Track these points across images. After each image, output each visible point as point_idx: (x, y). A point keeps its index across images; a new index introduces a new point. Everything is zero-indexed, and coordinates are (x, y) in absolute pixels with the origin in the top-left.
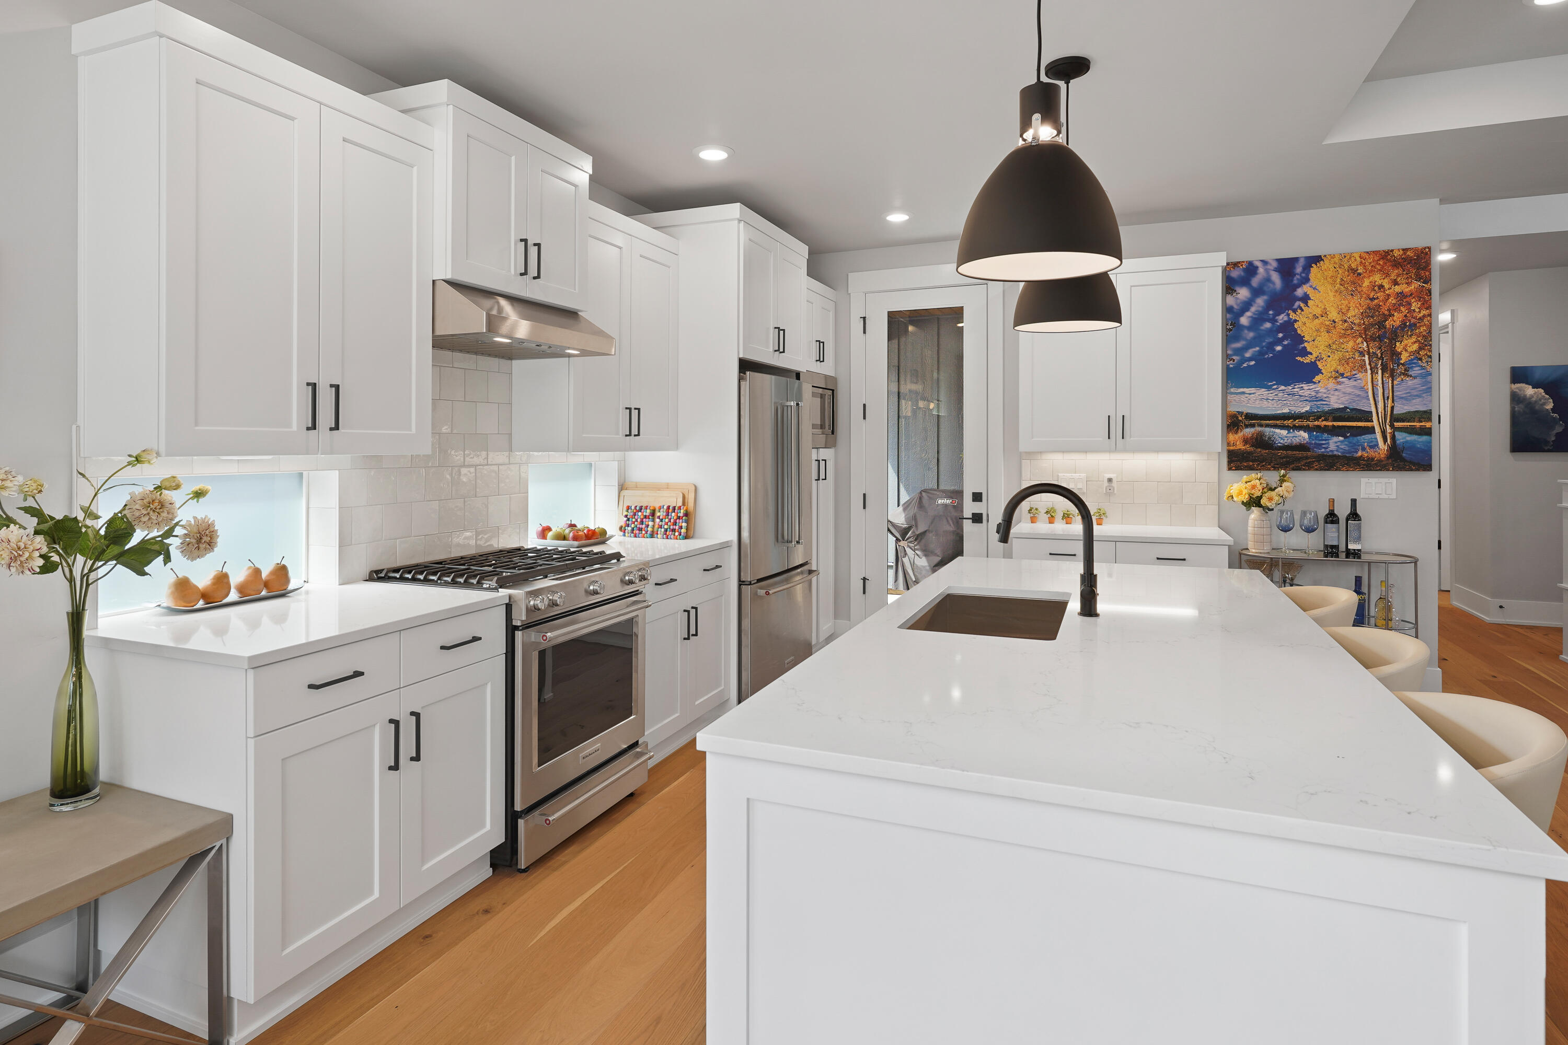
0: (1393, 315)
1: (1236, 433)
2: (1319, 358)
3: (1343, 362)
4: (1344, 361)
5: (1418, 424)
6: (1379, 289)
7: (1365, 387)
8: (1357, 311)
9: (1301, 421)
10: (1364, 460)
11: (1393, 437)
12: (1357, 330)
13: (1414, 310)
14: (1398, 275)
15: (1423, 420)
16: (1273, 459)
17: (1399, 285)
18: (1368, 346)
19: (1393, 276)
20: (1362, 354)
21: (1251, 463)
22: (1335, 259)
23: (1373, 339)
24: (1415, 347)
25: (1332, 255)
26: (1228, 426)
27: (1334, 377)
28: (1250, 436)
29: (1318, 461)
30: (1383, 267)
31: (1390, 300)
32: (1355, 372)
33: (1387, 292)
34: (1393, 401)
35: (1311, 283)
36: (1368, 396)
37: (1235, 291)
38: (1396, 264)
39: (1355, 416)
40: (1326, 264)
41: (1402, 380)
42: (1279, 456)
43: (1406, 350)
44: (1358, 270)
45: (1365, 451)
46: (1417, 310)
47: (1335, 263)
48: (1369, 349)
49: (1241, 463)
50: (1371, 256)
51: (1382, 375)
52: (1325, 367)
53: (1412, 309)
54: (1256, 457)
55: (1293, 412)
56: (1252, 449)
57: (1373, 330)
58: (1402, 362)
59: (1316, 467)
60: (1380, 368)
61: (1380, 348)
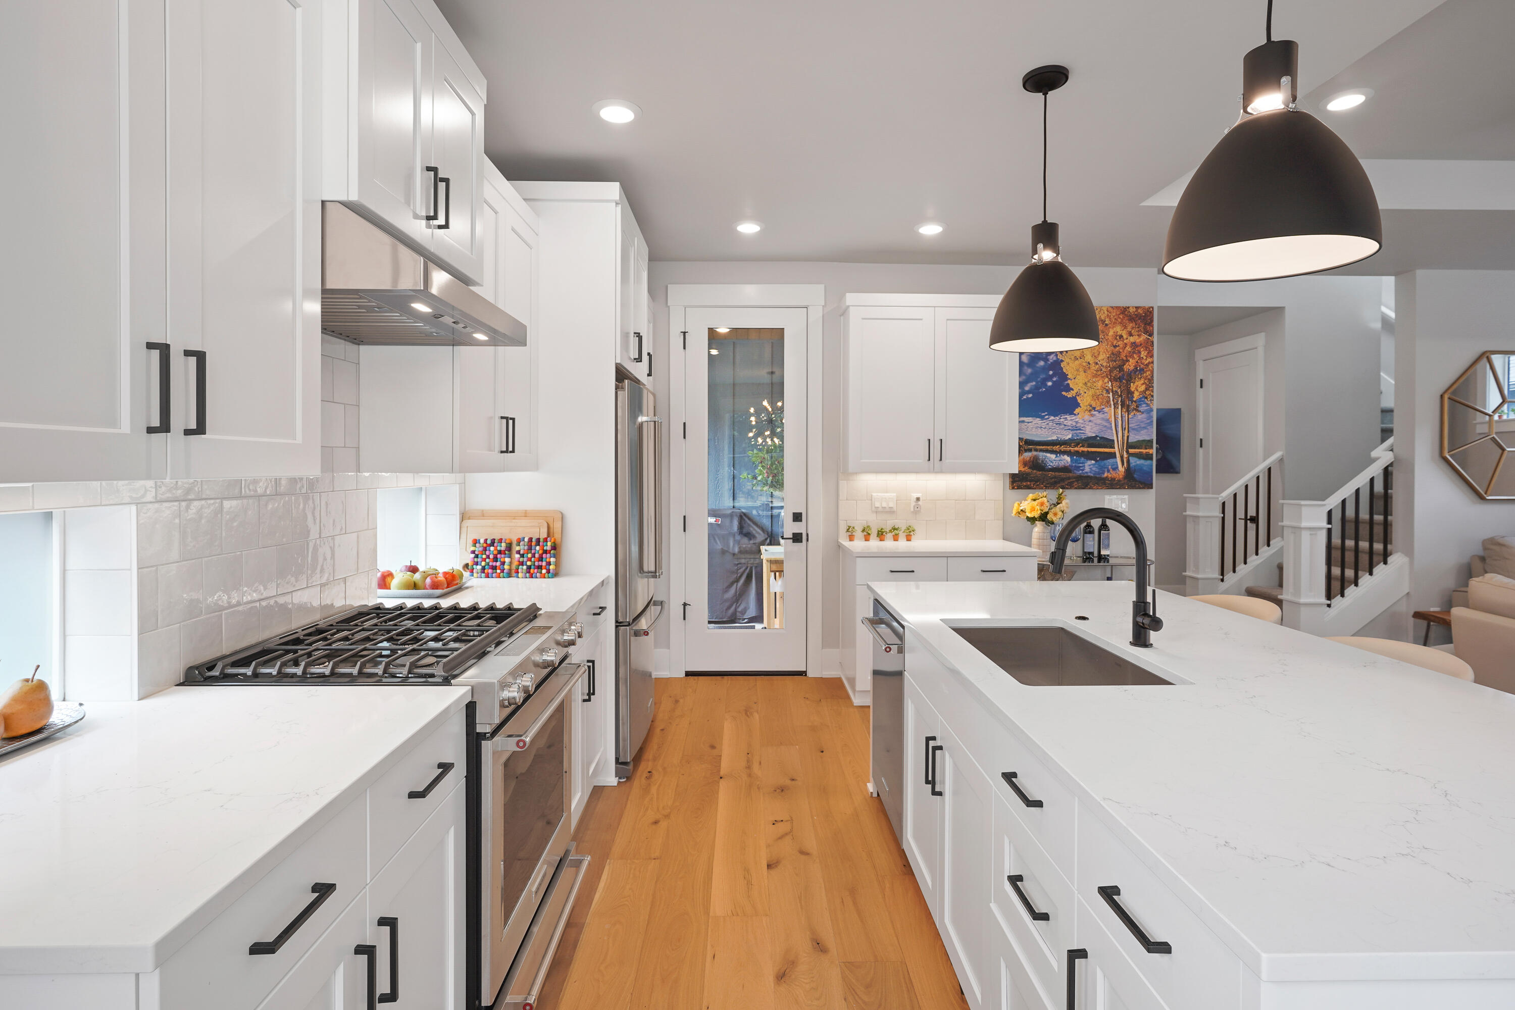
0: (1129, 360)
1: (1023, 457)
2: (1078, 394)
4: (1096, 397)
5: (1145, 451)
6: (1120, 338)
7: (1110, 419)
8: (1105, 355)
9: (1066, 447)
10: (1108, 480)
11: (1128, 461)
12: (1105, 372)
13: (1142, 357)
14: (1132, 328)
15: (1147, 447)
16: (1045, 480)
17: (1133, 336)
18: (1112, 386)
19: (1129, 329)
20: (1108, 392)
21: (1029, 483)
23: (1115, 379)
24: (1143, 388)
27: (1088, 410)
28: (1028, 459)
29: (1077, 481)
30: (1122, 320)
31: (1127, 348)
32: (1103, 407)
33: (1125, 342)
34: (1128, 432)
36: (1112, 427)
38: (1132, 319)
39: (1103, 443)
41: (1134, 414)
42: (1050, 476)
43: (1137, 390)
44: (1105, 321)
46: (1145, 358)
48: (1112, 388)
49: (1021, 483)
50: (1115, 311)
51: (1122, 409)
52: (1083, 402)
53: (1141, 356)
54: (1032, 477)
55: (1059, 439)
56: (1030, 471)
57: (1115, 372)
58: (1134, 399)
59: (1076, 486)
60: (1120, 403)
61: (1120, 387)
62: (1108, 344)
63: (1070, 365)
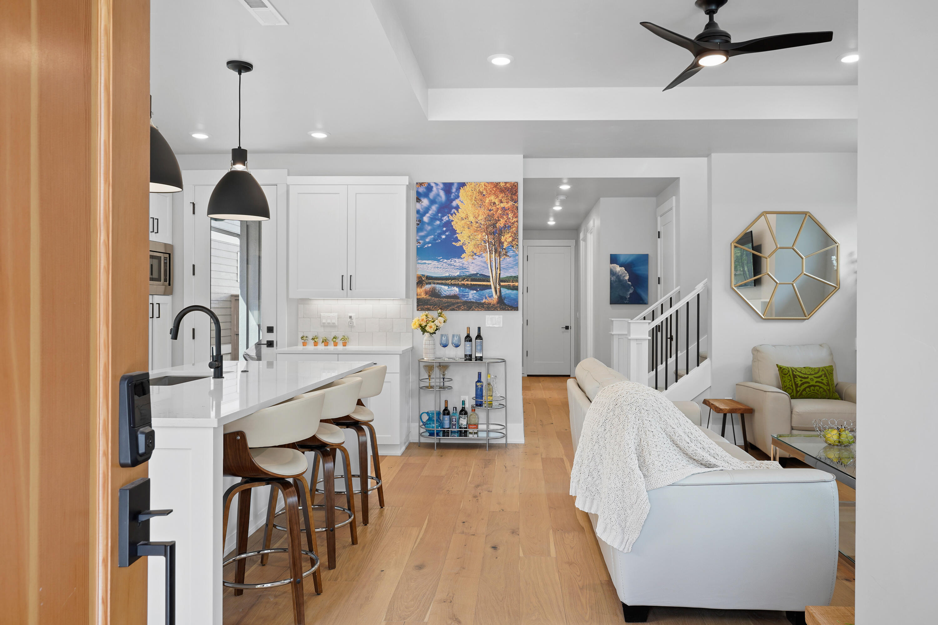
0: (500, 220)
1: (421, 288)
2: (464, 244)
3: (476, 246)
5: (512, 284)
6: (494, 204)
7: (487, 262)
8: (483, 216)
9: (455, 281)
10: (486, 304)
11: (500, 291)
12: (483, 228)
13: (510, 218)
15: (514, 281)
16: (441, 304)
17: (503, 203)
18: (488, 238)
19: (500, 198)
20: (485, 242)
21: (429, 306)
22: (472, 185)
23: (490, 234)
24: (510, 239)
25: (471, 183)
26: (417, 283)
27: (471, 255)
28: (429, 289)
29: (464, 305)
30: (495, 192)
31: (499, 211)
32: (482, 253)
33: (497, 207)
34: (500, 271)
35: (460, 199)
36: (488, 267)
37: (421, 200)
38: (502, 191)
39: (482, 278)
40: (467, 188)
41: (504, 258)
42: (444, 302)
43: (506, 241)
44: (483, 192)
46: (511, 218)
47: (472, 188)
48: (488, 240)
49: (423, 307)
50: (490, 185)
51: (495, 255)
52: (467, 249)
54: (431, 302)
55: (451, 276)
56: (430, 298)
57: (491, 229)
58: (504, 247)
59: (462, 309)
60: (494, 250)
61: (494, 239)
62: (485, 208)
63: (458, 223)
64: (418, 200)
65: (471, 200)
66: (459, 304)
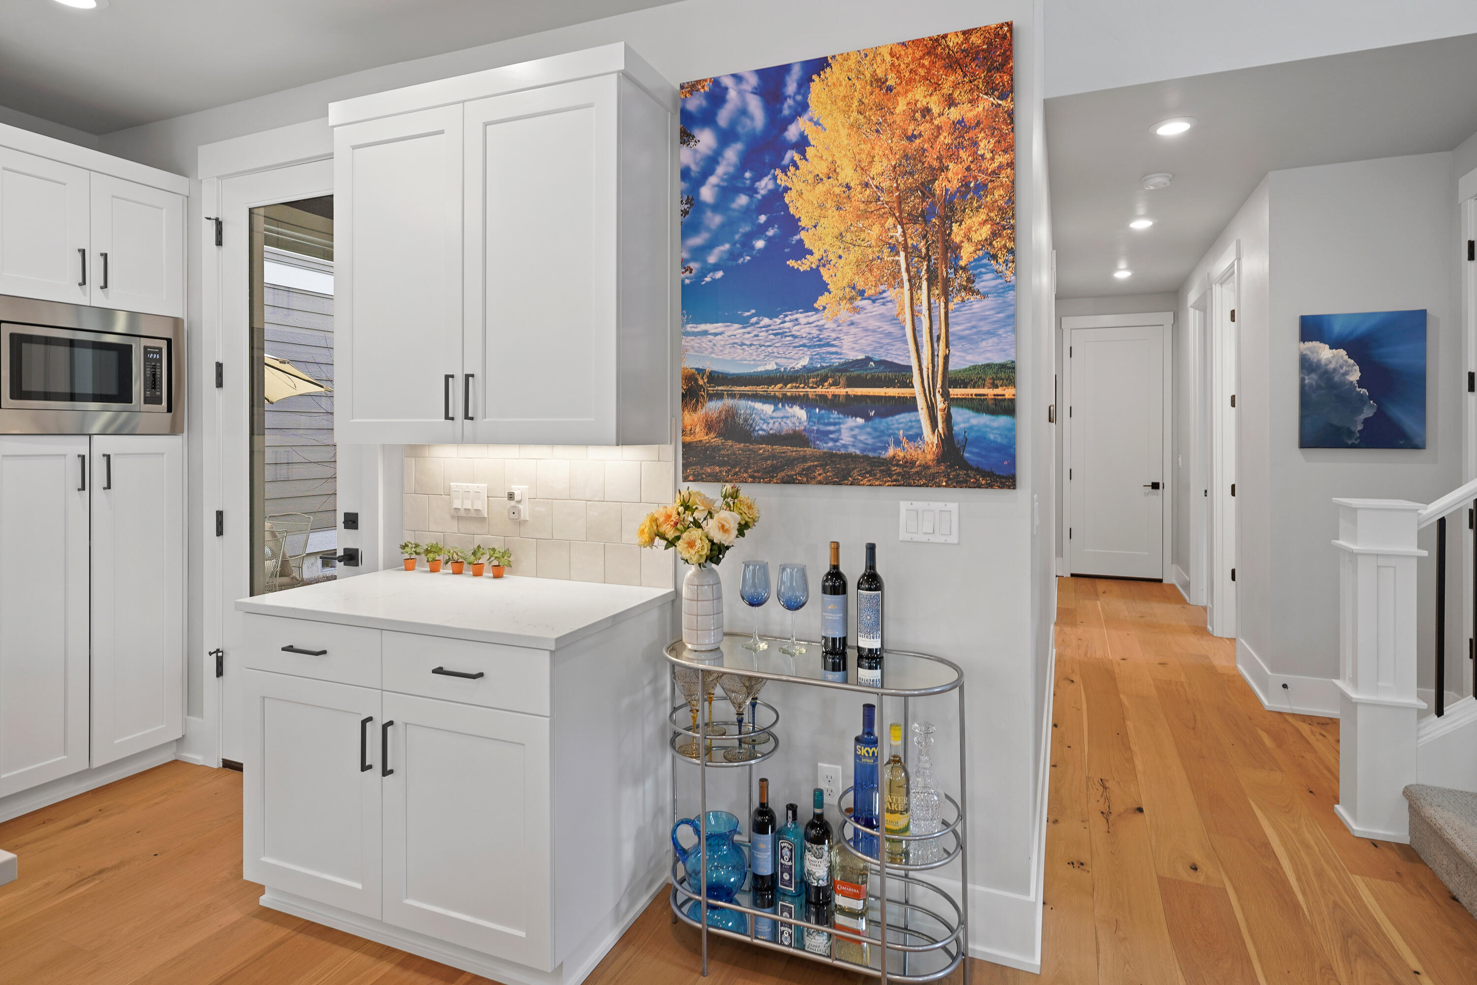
0: (947, 168)
1: (695, 409)
2: (824, 262)
3: (863, 267)
4: (865, 265)
5: (990, 392)
6: (924, 116)
7: (900, 317)
8: (885, 162)
9: (796, 387)
10: (897, 465)
11: (948, 419)
12: (887, 203)
13: (982, 156)
14: (955, 86)
15: (999, 383)
16: (752, 461)
17: (956, 105)
18: (904, 233)
19: (946, 89)
20: (894, 249)
21: (717, 469)
22: (850, 62)
23: (913, 218)
24: (985, 232)
25: (845, 54)
26: (683, 395)
27: (848, 297)
28: (715, 415)
29: (823, 466)
30: (929, 70)
31: (942, 138)
32: (882, 288)
33: (936, 122)
34: (947, 346)
35: (810, 114)
36: (905, 335)
37: (693, 137)
38: (953, 63)
40: (833, 74)
41: (963, 301)
42: (761, 455)
43: (969, 240)
44: (887, 80)
45: (899, 446)
46: (988, 155)
47: (850, 70)
48: (905, 240)
49: (702, 468)
50: (910, 51)
51: (929, 291)
52: (835, 279)
53: (979, 152)
54: (724, 456)
55: (782, 369)
56: (718, 441)
57: (913, 201)
58: (962, 263)
59: (819, 478)
60: (926, 276)
61: (924, 237)
62: (893, 134)
63: (804, 196)
64: (686, 137)
65: (846, 112)
66: (809, 464)
